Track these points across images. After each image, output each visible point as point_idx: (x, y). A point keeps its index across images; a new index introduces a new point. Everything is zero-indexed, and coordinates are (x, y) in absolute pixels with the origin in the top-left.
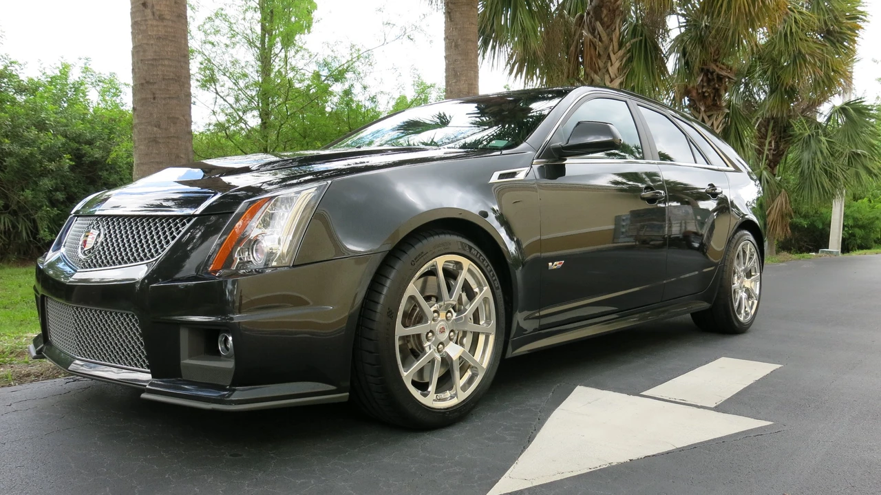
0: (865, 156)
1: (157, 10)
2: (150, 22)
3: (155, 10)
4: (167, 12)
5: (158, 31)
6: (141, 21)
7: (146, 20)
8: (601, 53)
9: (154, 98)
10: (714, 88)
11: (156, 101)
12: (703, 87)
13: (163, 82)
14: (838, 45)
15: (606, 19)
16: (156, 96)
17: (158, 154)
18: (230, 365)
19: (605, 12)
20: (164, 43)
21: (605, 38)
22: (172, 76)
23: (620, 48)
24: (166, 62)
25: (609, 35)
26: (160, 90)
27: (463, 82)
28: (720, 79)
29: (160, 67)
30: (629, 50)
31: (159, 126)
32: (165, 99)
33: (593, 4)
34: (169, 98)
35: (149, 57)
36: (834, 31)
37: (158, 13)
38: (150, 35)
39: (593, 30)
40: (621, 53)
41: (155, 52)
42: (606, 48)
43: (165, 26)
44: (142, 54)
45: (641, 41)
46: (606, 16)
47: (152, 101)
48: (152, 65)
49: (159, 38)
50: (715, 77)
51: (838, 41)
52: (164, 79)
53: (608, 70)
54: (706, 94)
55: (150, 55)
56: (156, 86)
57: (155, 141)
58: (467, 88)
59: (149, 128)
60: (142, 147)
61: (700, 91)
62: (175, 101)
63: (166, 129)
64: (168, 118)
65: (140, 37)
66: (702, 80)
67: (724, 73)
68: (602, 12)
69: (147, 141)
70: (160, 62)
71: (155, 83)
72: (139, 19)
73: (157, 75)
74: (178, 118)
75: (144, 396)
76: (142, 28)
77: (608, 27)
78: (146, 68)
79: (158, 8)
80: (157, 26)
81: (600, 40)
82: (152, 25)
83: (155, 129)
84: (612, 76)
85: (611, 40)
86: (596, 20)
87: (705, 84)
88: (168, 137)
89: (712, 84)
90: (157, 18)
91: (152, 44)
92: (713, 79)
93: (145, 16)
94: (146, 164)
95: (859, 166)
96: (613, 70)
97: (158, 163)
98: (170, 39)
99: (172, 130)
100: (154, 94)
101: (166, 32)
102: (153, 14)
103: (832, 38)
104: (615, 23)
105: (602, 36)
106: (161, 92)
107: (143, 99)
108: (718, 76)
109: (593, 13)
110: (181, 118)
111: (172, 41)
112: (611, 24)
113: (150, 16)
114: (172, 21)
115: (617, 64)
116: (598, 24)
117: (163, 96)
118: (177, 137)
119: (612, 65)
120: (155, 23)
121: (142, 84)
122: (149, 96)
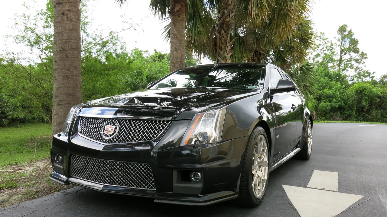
0: (309, 87)
1: (69, 17)
2: (66, 22)
3: (68, 16)
4: (73, 18)
5: (69, 26)
6: (61, 21)
7: (64, 21)
8: (223, 42)
9: (67, 57)
10: (258, 58)
11: (68, 59)
12: (254, 57)
13: (71, 50)
14: (305, 44)
15: (225, 29)
16: (68, 56)
17: (68, 83)
18: (200, 185)
19: (225, 26)
20: (72, 32)
21: (225, 36)
22: (75, 47)
23: (231, 41)
24: (73, 41)
25: (227, 35)
26: (70, 53)
27: (179, 53)
28: (260, 54)
29: (70, 43)
30: (234, 42)
31: (68, 70)
32: (72, 58)
33: (220, 22)
34: (74, 57)
35: (65, 38)
36: (304, 38)
37: (69, 18)
38: (65, 28)
39: (220, 33)
40: (231, 43)
41: (68, 36)
42: (225, 41)
43: (72, 24)
44: (61, 36)
45: (238, 38)
46: (225, 27)
47: (66, 58)
48: (66, 42)
49: (70, 30)
50: (258, 53)
51: (306, 43)
52: (72, 49)
53: (226, 50)
54: (255, 60)
55: (65, 37)
56: (68, 52)
57: (67, 77)
58: (181, 56)
59: (64, 71)
60: (60, 80)
61: (253, 59)
62: (76, 59)
63: (72, 72)
64: (73, 66)
65: (60, 28)
66: (253, 54)
67: (262, 52)
68: (224, 25)
69: (63, 77)
70: (70, 41)
71: (68, 50)
72: (60, 20)
73: (69, 46)
74: (77, 67)
75: (155, 201)
76: (61, 24)
77: (227, 32)
78: (63, 43)
79: (70, 16)
80: (69, 24)
81: (223, 37)
82: (67, 23)
83: (67, 72)
84: (228, 52)
85: (227, 37)
86: (221, 29)
87: (255, 56)
88: (73, 76)
89: (257, 56)
90: (69, 20)
91: (66, 32)
92: (258, 54)
93: (63, 19)
94: (62, 88)
95: (307, 90)
96: (228, 49)
97: (68, 87)
98: (75, 30)
99: (75, 72)
100: (67, 55)
101: (73, 27)
102: (67, 18)
103: (304, 41)
104: (229, 30)
105: (224, 35)
106: (70, 55)
107: (61, 57)
108: (260, 53)
109: (220, 25)
110: (78, 67)
111: (75, 31)
112: (227, 31)
113: (66, 19)
114: (76, 22)
115: (229, 47)
116: (223, 30)
117: (71, 56)
118: (77, 76)
119: (227, 47)
120: (68, 22)
121: (61, 50)
122: (64, 56)
